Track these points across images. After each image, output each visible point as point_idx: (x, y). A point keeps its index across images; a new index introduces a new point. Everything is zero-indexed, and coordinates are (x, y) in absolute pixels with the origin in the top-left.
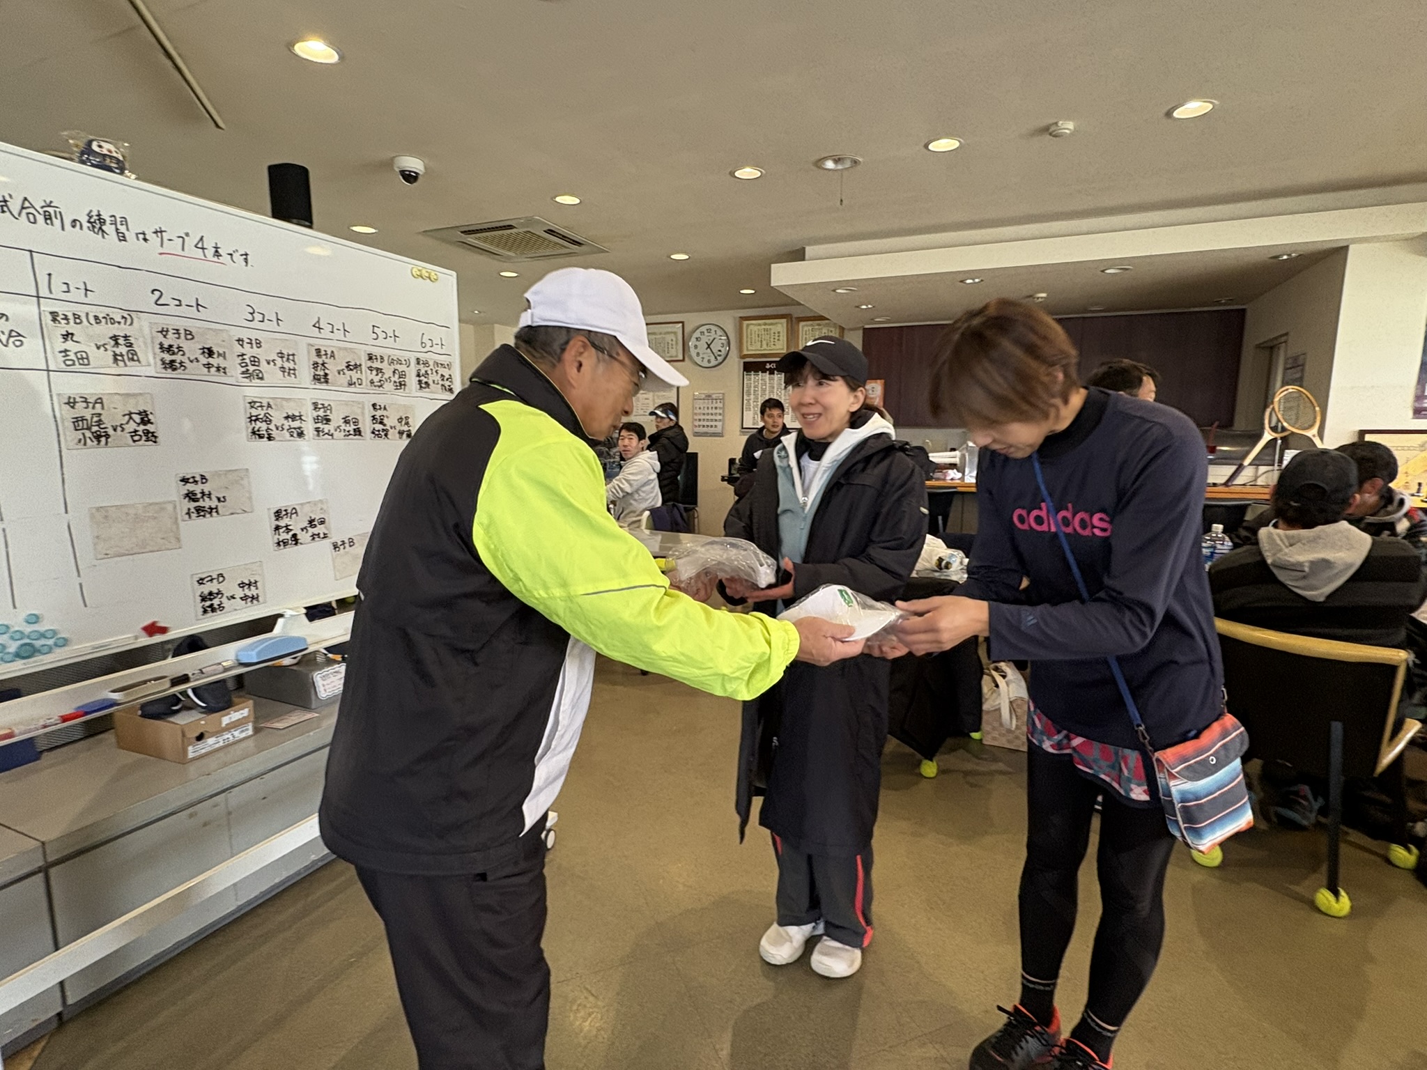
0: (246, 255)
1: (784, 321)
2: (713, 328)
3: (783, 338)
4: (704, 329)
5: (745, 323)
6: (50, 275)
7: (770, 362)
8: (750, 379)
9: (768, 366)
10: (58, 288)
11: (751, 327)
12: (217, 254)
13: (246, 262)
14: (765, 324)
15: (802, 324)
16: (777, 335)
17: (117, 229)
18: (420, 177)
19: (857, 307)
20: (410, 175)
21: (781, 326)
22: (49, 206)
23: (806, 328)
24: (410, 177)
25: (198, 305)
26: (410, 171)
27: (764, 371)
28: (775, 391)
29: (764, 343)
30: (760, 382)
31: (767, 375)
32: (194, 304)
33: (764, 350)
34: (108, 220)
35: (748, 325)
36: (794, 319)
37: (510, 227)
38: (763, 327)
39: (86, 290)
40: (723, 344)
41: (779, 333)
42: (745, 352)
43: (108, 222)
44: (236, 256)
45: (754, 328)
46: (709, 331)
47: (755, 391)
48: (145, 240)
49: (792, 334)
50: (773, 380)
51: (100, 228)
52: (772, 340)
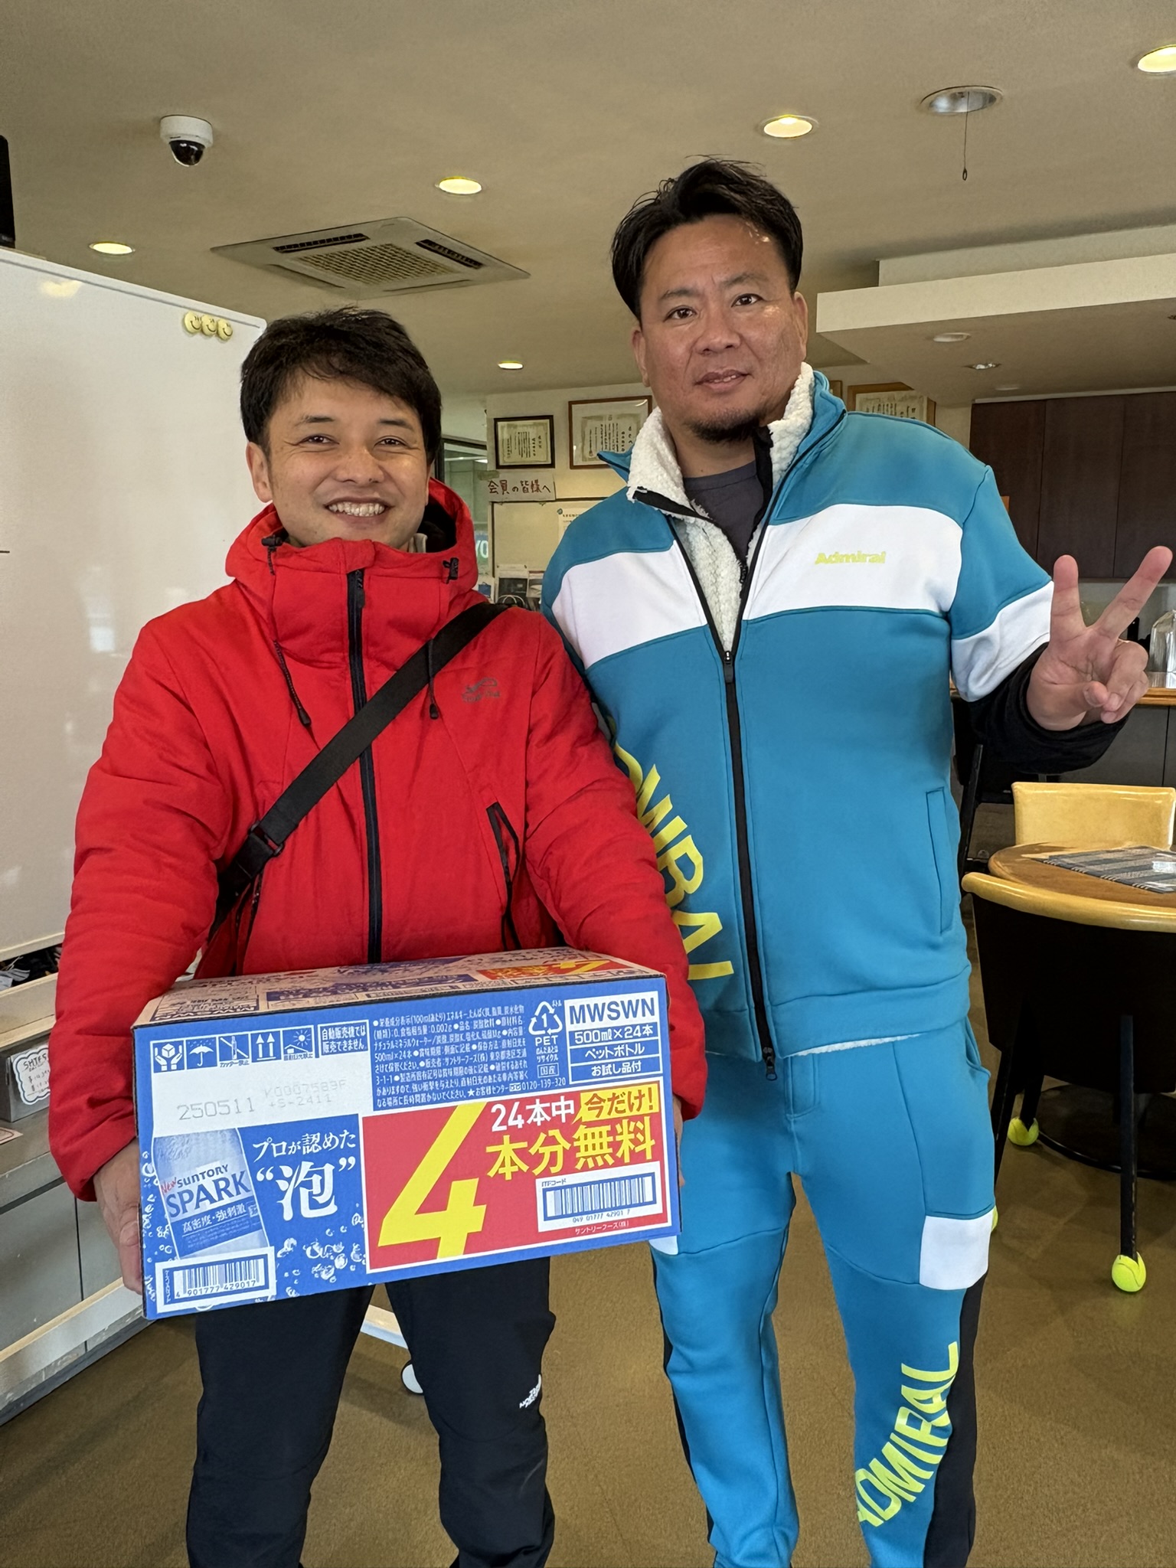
15: (859, 397)
18: (205, 152)
19: (971, 367)
20: (188, 149)
23: (869, 405)
24: (187, 152)
26: (189, 143)
37: (359, 237)
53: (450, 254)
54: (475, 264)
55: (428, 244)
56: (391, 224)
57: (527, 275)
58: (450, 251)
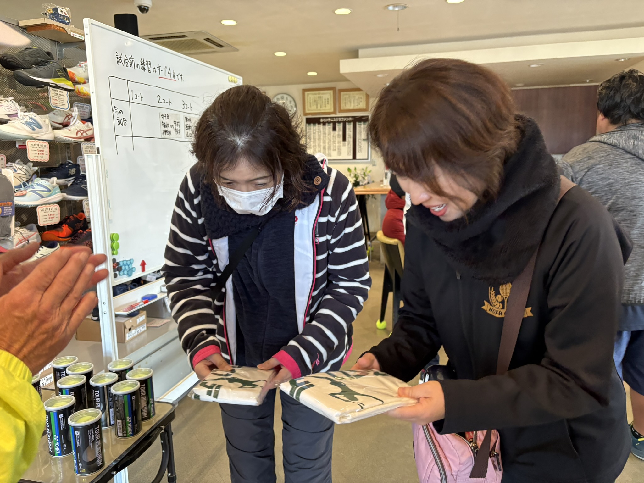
0: (182, 75)
1: (331, 92)
2: (285, 96)
3: (331, 102)
4: (279, 96)
5: (306, 93)
6: (132, 91)
7: (323, 118)
8: (310, 129)
9: (322, 120)
10: (135, 97)
11: (310, 96)
12: (174, 77)
13: (182, 79)
14: (319, 94)
15: (342, 93)
16: (327, 100)
17: (148, 67)
18: (150, 10)
21: (328, 95)
22: (131, 58)
23: (345, 96)
25: (170, 102)
26: (144, 6)
27: (319, 123)
28: (327, 136)
29: (319, 106)
30: (317, 130)
31: (321, 126)
32: (168, 102)
33: (319, 110)
34: (146, 62)
35: (308, 94)
36: (337, 91)
37: (184, 36)
38: (318, 96)
39: (141, 97)
40: (292, 106)
41: (328, 99)
42: (307, 111)
43: (146, 64)
44: (179, 76)
45: (311, 96)
46: (282, 98)
47: (314, 136)
48: (155, 71)
49: (337, 100)
50: (325, 129)
51: (144, 67)
52: (324, 104)
53: (214, 43)
54: (220, 46)
55: (208, 40)
56: (197, 33)
57: (237, 50)
58: (214, 42)
